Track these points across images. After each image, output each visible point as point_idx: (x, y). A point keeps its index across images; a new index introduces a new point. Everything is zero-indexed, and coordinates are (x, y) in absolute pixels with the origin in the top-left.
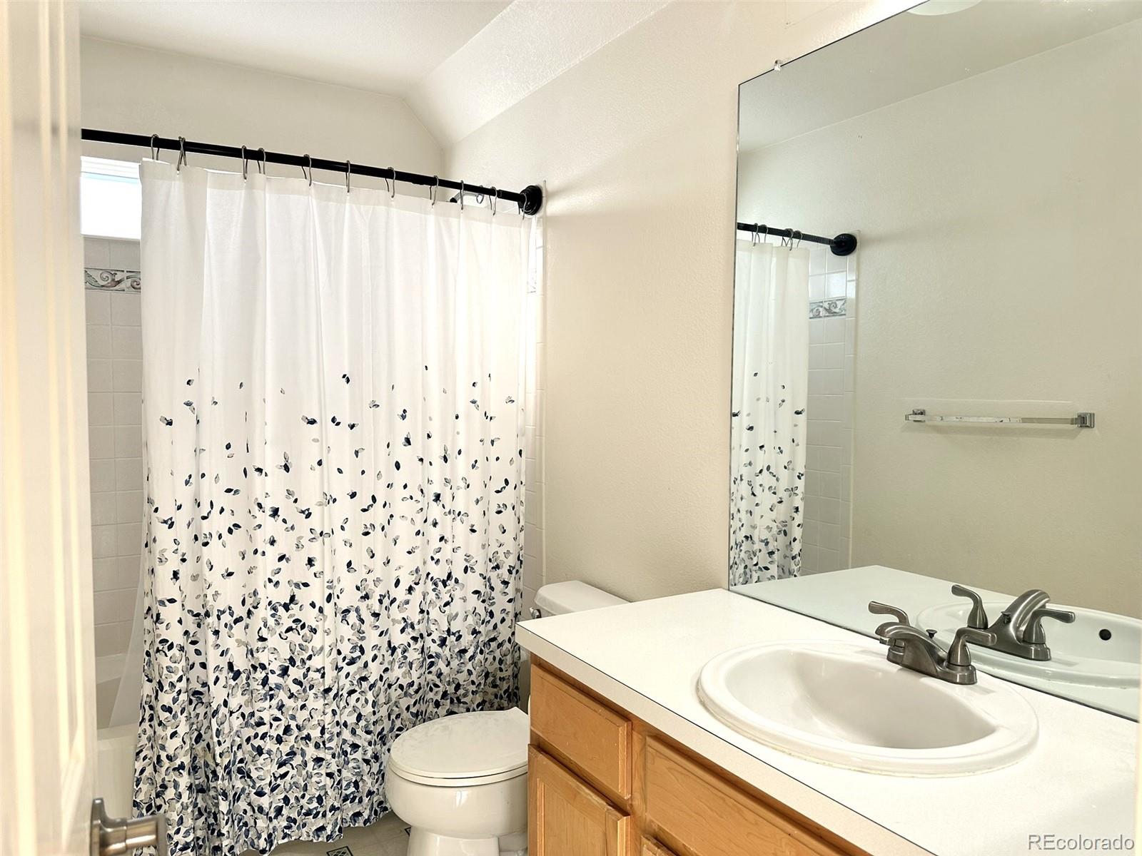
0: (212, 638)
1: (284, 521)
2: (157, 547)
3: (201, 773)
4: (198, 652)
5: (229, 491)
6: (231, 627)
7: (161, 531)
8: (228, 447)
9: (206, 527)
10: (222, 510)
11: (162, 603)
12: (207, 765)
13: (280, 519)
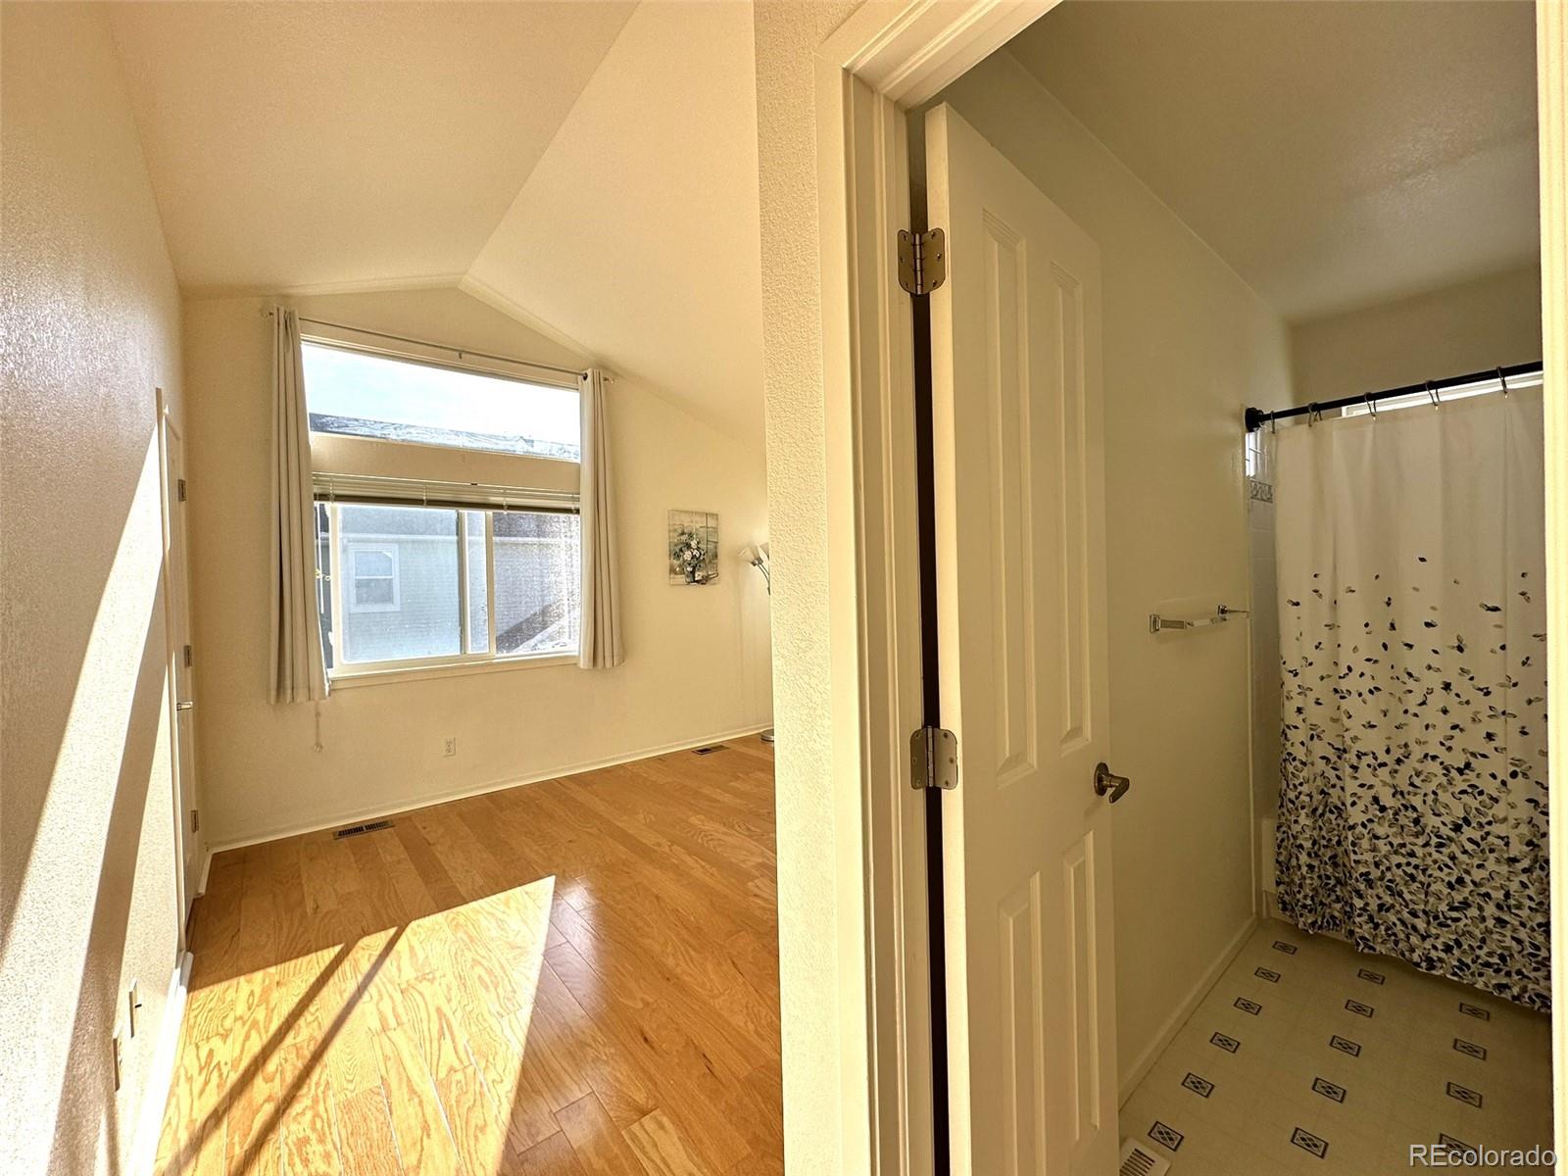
0: (1349, 771)
1: (1458, 695)
2: (1286, 688)
3: (1340, 869)
4: (1338, 777)
5: (1368, 660)
6: (1375, 769)
7: (1288, 677)
8: (1367, 625)
9: (1344, 685)
10: (1362, 675)
11: (1288, 727)
12: (1345, 866)
13: (1453, 693)
